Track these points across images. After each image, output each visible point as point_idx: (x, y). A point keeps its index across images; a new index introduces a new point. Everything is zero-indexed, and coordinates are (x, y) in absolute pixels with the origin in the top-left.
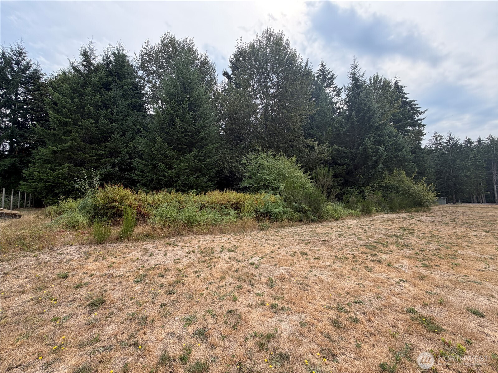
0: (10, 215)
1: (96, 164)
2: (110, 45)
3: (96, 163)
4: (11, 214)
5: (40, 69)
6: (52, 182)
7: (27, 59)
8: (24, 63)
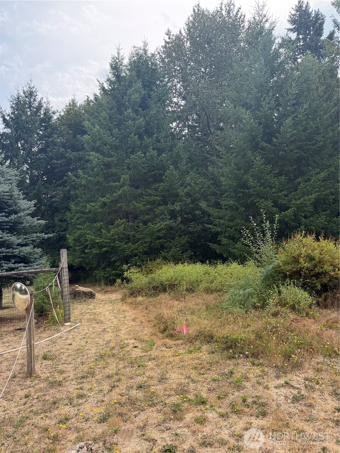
0: (87, 294)
1: (149, 216)
2: (135, 47)
3: (147, 214)
4: (88, 292)
5: (50, 106)
6: (108, 247)
7: (38, 99)
8: (36, 104)
